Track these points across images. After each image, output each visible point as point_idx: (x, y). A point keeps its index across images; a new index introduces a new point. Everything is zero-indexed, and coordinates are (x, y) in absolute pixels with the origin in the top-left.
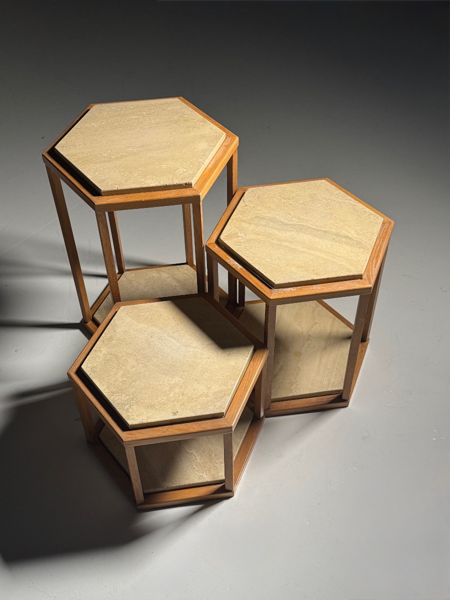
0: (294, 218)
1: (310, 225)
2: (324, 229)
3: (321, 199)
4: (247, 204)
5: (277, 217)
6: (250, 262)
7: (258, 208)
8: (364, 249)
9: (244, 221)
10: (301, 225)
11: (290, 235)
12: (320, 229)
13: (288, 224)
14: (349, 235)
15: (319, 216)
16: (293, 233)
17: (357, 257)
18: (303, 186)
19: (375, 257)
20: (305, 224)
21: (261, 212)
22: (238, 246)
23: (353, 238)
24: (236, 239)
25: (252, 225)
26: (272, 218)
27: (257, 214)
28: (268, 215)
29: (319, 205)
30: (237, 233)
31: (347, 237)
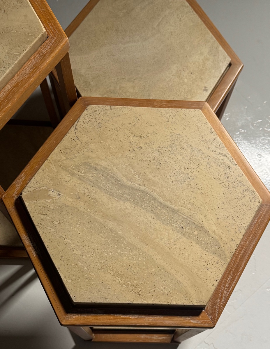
0: (137, 177)
1: (155, 194)
2: (173, 206)
3: (185, 146)
4: (79, 135)
5: (115, 169)
6: (50, 252)
7: (93, 146)
8: (220, 256)
9: (66, 169)
10: (143, 192)
11: (123, 207)
12: (168, 204)
13: (125, 186)
14: (205, 224)
15: (173, 179)
16: (128, 205)
17: (206, 270)
18: (168, 116)
19: (233, 269)
20: (150, 191)
21: (94, 155)
22: (42, 216)
23: (210, 232)
24: (43, 201)
25: (75, 179)
26: (107, 169)
27: (89, 157)
28: (103, 163)
29: (180, 157)
30: (49, 190)
31: (200, 227)
